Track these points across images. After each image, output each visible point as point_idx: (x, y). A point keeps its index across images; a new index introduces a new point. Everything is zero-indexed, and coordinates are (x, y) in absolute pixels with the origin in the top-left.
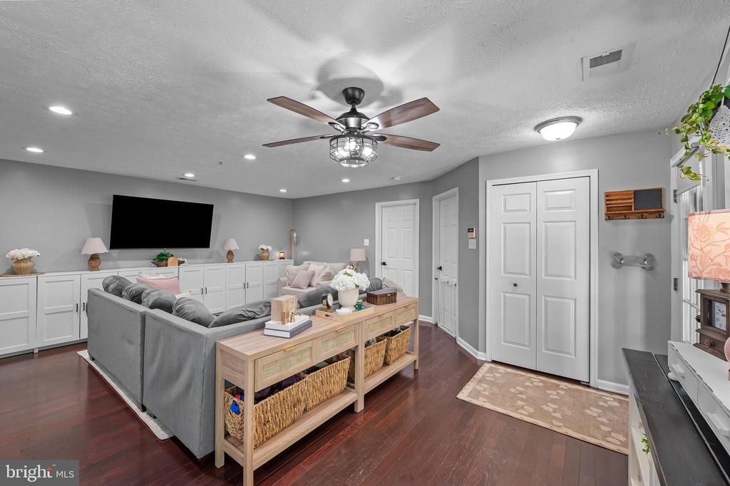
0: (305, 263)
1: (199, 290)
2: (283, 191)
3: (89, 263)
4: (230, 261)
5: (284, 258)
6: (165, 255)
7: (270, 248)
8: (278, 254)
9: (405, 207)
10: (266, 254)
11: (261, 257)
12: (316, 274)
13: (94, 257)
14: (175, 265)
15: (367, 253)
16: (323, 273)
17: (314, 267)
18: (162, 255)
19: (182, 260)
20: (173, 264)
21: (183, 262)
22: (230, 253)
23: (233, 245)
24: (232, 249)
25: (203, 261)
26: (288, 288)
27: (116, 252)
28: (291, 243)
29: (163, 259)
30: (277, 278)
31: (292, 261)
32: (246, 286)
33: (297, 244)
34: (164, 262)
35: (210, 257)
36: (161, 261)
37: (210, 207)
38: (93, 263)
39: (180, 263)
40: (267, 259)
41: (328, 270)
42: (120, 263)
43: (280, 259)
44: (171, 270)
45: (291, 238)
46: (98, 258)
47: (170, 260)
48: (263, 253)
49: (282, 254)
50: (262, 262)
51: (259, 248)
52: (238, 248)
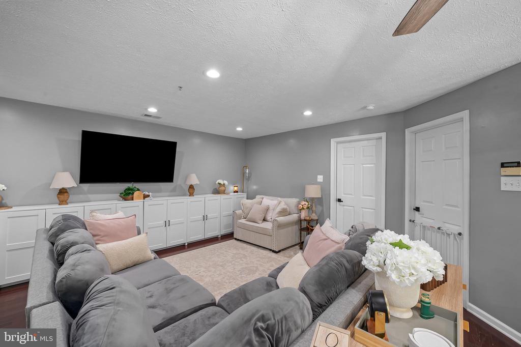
0: (258, 197)
1: (162, 223)
2: (239, 129)
3: (58, 198)
4: (191, 194)
5: (237, 192)
6: (132, 190)
7: (226, 182)
8: (232, 188)
9: (366, 142)
10: (222, 188)
11: (218, 190)
12: (271, 208)
13: (63, 192)
14: (140, 199)
15: (322, 190)
16: (278, 209)
17: (268, 201)
18: (129, 189)
19: (147, 193)
20: (139, 198)
21: (148, 196)
22: (191, 187)
23: (194, 180)
24: (193, 183)
25: (167, 194)
26: (243, 221)
27: (86, 187)
28: (243, 179)
29: (129, 193)
30: (232, 210)
31: (245, 195)
32: (205, 218)
33: (249, 179)
34: (130, 196)
35: (174, 190)
36: (127, 195)
37: (174, 144)
38: (62, 197)
39: (145, 197)
40: (224, 192)
41: (283, 206)
42: (91, 196)
43: (234, 192)
44: (137, 203)
45: (244, 173)
46: (67, 192)
47: (136, 194)
48: (220, 187)
49: (236, 188)
50: (219, 195)
51: (217, 182)
52: (198, 183)
